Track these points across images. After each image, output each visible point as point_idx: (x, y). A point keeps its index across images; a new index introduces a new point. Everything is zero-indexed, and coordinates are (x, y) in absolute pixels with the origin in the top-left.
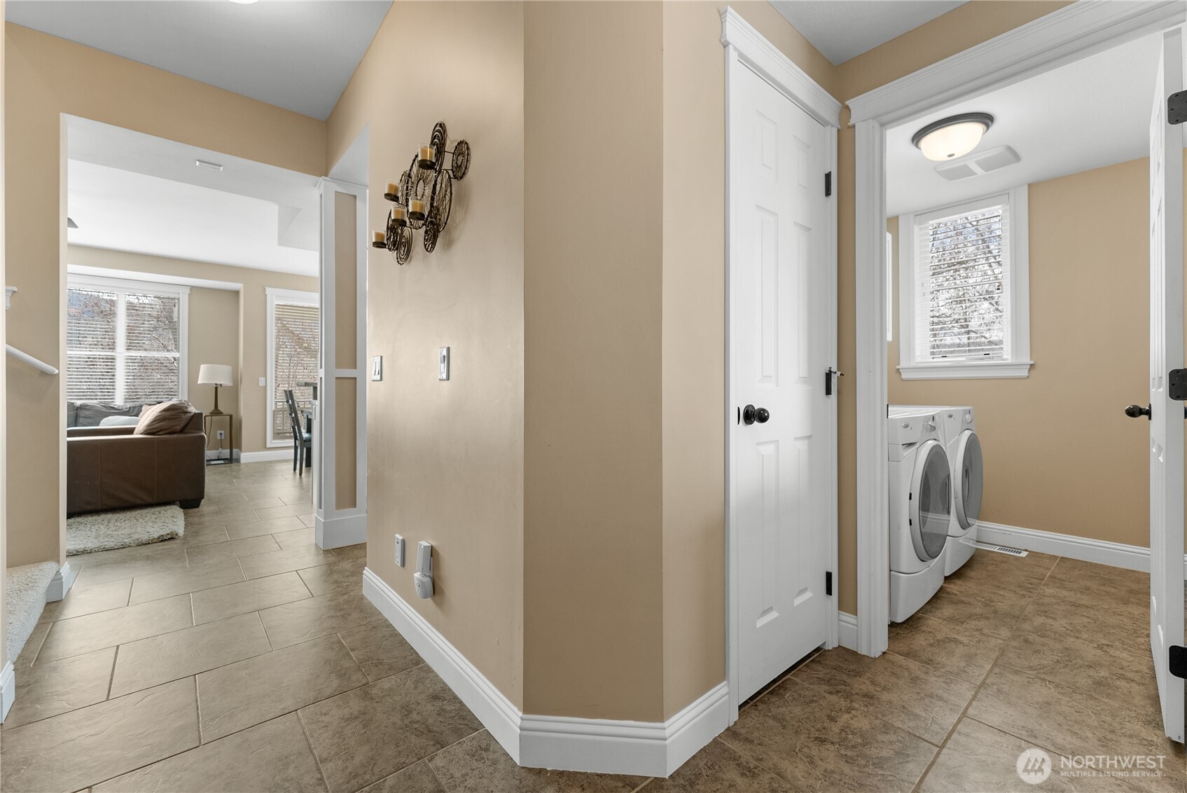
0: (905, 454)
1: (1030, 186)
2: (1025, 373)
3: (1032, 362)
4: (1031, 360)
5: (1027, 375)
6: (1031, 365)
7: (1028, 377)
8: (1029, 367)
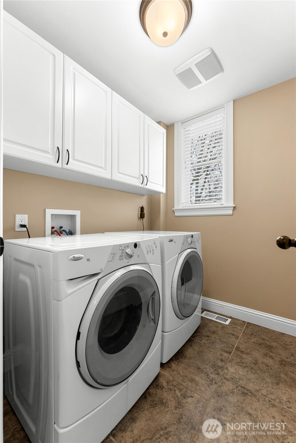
0: (70, 291)
1: (234, 101)
2: (230, 212)
3: (234, 206)
4: (234, 204)
5: (232, 213)
6: (234, 207)
7: (232, 214)
8: (233, 208)
